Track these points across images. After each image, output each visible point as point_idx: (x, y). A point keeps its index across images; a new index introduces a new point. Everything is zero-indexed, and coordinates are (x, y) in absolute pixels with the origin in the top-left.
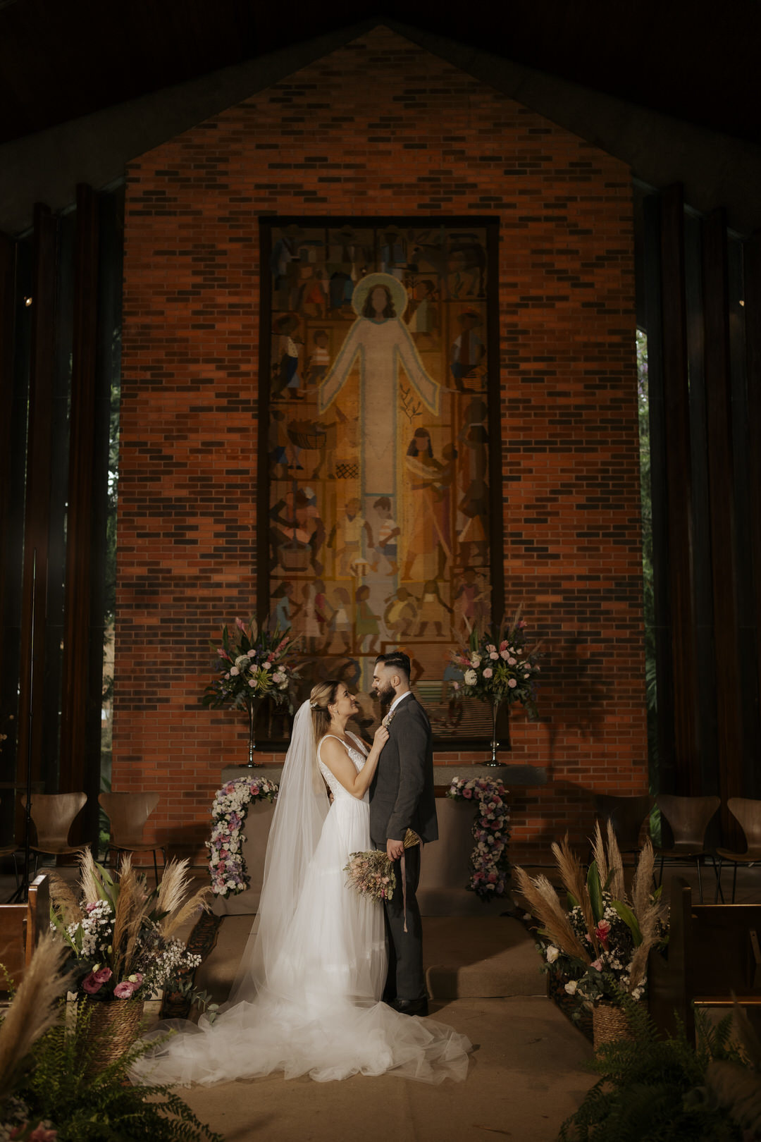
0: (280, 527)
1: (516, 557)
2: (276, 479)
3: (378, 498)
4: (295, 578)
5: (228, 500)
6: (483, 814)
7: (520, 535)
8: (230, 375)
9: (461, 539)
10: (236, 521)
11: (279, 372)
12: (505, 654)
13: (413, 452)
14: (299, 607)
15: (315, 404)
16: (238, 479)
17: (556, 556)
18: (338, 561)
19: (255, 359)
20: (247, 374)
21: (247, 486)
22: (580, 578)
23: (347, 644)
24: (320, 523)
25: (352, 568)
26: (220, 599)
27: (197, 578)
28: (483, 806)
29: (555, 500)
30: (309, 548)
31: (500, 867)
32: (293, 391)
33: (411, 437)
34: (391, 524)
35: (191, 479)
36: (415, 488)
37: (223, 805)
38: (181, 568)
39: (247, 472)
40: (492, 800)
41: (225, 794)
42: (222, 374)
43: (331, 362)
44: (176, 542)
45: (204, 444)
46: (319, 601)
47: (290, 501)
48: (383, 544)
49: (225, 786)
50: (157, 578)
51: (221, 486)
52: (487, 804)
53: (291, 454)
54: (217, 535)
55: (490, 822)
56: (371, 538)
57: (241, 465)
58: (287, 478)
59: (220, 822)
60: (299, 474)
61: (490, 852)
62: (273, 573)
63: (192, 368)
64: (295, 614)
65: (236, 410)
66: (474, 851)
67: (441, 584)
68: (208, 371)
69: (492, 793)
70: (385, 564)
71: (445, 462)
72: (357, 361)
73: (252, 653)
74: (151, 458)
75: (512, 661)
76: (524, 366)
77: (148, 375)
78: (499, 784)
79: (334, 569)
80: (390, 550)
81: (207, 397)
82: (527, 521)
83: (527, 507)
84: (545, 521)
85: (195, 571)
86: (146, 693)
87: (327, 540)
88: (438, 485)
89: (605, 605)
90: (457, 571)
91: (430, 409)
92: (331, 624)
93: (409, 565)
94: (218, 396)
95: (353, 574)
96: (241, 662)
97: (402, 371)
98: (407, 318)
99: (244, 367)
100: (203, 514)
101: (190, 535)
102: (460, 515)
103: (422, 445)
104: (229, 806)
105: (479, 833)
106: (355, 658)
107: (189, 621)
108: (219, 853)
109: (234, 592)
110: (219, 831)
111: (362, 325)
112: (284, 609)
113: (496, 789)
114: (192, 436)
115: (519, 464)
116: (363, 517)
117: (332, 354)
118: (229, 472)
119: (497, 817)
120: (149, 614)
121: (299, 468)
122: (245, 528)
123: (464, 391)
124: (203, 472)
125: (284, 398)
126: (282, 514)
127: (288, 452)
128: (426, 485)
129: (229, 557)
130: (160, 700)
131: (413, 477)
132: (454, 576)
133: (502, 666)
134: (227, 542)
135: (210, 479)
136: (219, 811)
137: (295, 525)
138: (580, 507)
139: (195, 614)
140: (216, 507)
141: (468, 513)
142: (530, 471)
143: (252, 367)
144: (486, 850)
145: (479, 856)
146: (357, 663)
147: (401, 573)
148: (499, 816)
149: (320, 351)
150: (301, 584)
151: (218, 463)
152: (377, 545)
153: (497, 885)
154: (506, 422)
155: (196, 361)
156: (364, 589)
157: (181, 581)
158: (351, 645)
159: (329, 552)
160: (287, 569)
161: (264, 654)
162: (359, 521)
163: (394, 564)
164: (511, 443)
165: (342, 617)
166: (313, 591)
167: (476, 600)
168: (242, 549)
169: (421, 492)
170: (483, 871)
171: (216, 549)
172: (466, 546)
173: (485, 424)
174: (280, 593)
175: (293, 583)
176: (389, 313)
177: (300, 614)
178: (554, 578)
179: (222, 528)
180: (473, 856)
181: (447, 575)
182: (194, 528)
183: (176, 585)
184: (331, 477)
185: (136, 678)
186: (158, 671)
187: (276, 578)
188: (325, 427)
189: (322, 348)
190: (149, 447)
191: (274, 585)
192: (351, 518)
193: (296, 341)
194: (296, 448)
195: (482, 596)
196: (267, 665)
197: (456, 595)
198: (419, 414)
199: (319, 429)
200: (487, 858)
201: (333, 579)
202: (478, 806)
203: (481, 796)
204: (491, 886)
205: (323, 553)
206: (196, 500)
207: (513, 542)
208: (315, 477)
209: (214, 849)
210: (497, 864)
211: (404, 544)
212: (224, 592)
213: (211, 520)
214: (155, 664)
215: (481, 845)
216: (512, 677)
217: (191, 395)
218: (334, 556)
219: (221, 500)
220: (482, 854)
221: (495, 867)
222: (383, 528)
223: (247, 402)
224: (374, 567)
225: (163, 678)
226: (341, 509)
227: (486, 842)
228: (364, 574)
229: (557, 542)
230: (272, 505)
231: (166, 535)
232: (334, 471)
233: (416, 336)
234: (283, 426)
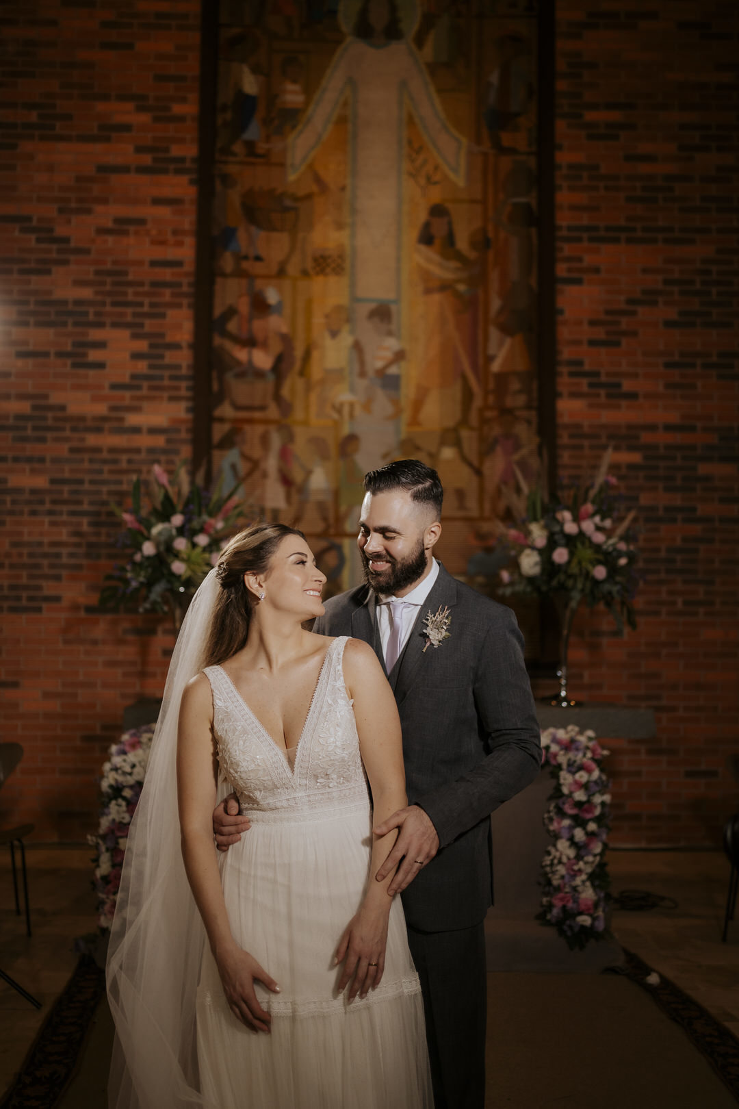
0: (229, 345)
1: (575, 395)
2: (224, 275)
3: (373, 306)
4: (250, 421)
5: (152, 305)
6: (565, 790)
7: (580, 363)
8: (157, 119)
9: (496, 367)
10: (162, 335)
11: (229, 116)
12: (588, 526)
13: (427, 238)
14: (255, 465)
15: (282, 165)
16: (167, 274)
17: (632, 396)
18: (314, 397)
19: (193, 97)
20: (181, 119)
21: (179, 285)
22: (669, 428)
23: (325, 519)
24: (287, 340)
25: (334, 407)
26: (138, 451)
27: (104, 419)
28: (566, 778)
29: (634, 313)
30: (271, 378)
31: (597, 883)
32: (250, 146)
33: (423, 216)
34: (393, 344)
35: (97, 273)
36: (428, 291)
37: (120, 772)
38: (81, 404)
39: (179, 264)
40: (582, 768)
41: (124, 753)
42: (144, 118)
43: (307, 103)
44: (75, 365)
45: (117, 221)
46: (285, 454)
47: (244, 306)
48: (381, 373)
49: (126, 737)
50: (45, 418)
51: (141, 284)
52: (574, 773)
53: (247, 238)
54: (136, 356)
55: (579, 804)
56: (362, 362)
57: (171, 253)
58: (240, 273)
59: (113, 802)
60: (258, 268)
61: (579, 857)
62: (218, 412)
63: (100, 107)
64: (250, 474)
65: (165, 171)
66: (549, 853)
67: (465, 433)
68: (125, 113)
69: (580, 755)
70: (382, 403)
71: (472, 255)
72: (345, 104)
73: (177, 520)
74: (38, 240)
75: (599, 538)
76: (589, 116)
77: (34, 117)
78: (590, 739)
79: (307, 408)
80: (390, 383)
81: (122, 152)
82: (592, 343)
83: (593, 323)
84: (618, 344)
85: (101, 409)
86: (26, 588)
87: (298, 365)
88: (461, 288)
89: (703, 469)
90: (489, 414)
91: (452, 176)
92: (303, 489)
93: (418, 405)
94: (139, 150)
95: (335, 416)
96: (160, 533)
97: (411, 121)
98: (420, 41)
99: (177, 109)
100: (115, 325)
101: (94, 355)
102: (494, 333)
103: (439, 229)
104: (130, 774)
105: (559, 823)
106: (337, 541)
107: (92, 482)
108: (112, 856)
109: (160, 441)
110: (110, 817)
111: (354, 48)
112: (233, 467)
113: (587, 748)
114: (99, 209)
115: (580, 260)
116: (352, 332)
117: (309, 91)
118: (154, 264)
119: (591, 795)
120: (33, 471)
121: (258, 258)
122: (176, 346)
123: (501, 150)
124: (115, 262)
125: (235, 155)
126: (232, 326)
127: (241, 235)
128: (445, 287)
129: (151, 388)
130: (47, 599)
131: (426, 276)
132: (484, 421)
133: (583, 544)
134: (151, 367)
135: (126, 273)
136: (112, 782)
137: (251, 342)
138: (669, 324)
139: (100, 472)
140: (135, 315)
141: (506, 330)
142: (597, 270)
143: (188, 108)
144: (571, 853)
145: (560, 862)
146: (338, 548)
147: (406, 417)
148: (594, 794)
149: (290, 87)
150: (259, 429)
151: (138, 249)
152: (371, 373)
153: (594, 919)
154: (564, 197)
155: (105, 97)
156: (352, 439)
157: (80, 424)
158: (332, 520)
159: (300, 383)
160: (238, 408)
161: (195, 524)
162: (346, 339)
163: (395, 402)
164: (570, 228)
165: (319, 480)
166: (276, 441)
167: (516, 457)
168: (172, 378)
169: (436, 297)
170: (567, 890)
171: (133, 377)
172: (502, 378)
173: (532, 199)
174: (228, 442)
175: (247, 428)
176: (393, 32)
177: (257, 475)
178: (630, 427)
179: (142, 346)
180: (548, 862)
181: (474, 419)
182: (101, 345)
183: (74, 429)
184: (305, 273)
185: (12, 566)
186: (45, 555)
187: (221, 420)
188: (296, 199)
189: (294, 82)
190: (34, 223)
191: (219, 431)
192: (334, 334)
193: (255, 70)
194: (253, 229)
195: (524, 451)
196: (202, 540)
197: (487, 449)
198: (436, 183)
199: (288, 203)
200: (576, 868)
201: (306, 423)
202: (557, 777)
203: (562, 759)
204: (585, 920)
205: (292, 385)
206: (104, 304)
207: (572, 374)
208: (281, 273)
209: (103, 848)
210: (592, 877)
211: (411, 374)
212: (145, 441)
213: (126, 333)
214: (40, 544)
215: (563, 845)
216: (599, 562)
217: (98, 147)
218: (308, 388)
219: (141, 304)
220: (564, 859)
221: (588, 884)
222: (381, 350)
223: (182, 160)
224: (367, 407)
225: (52, 566)
226: (318, 320)
227: (571, 839)
228: (352, 416)
229: (636, 375)
230: (218, 311)
231: (60, 355)
232: (309, 265)
233: (433, 69)
234: (235, 196)
